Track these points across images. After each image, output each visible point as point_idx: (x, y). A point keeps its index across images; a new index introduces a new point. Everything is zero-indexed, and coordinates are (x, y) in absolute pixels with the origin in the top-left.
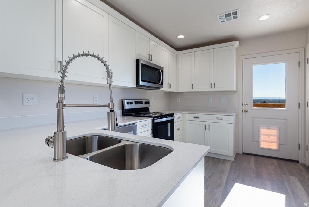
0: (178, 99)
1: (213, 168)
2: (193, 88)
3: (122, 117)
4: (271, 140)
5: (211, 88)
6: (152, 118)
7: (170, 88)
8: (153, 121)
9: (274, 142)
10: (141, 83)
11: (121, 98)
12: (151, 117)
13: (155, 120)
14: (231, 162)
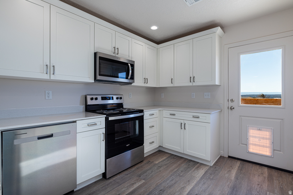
0: (161, 94)
1: (181, 174)
2: (173, 82)
3: (86, 113)
4: (262, 144)
5: (191, 82)
6: (105, 116)
7: (147, 83)
8: (107, 119)
9: (266, 147)
10: (99, 78)
11: (85, 94)
12: (104, 114)
13: (109, 118)
14: (207, 168)
